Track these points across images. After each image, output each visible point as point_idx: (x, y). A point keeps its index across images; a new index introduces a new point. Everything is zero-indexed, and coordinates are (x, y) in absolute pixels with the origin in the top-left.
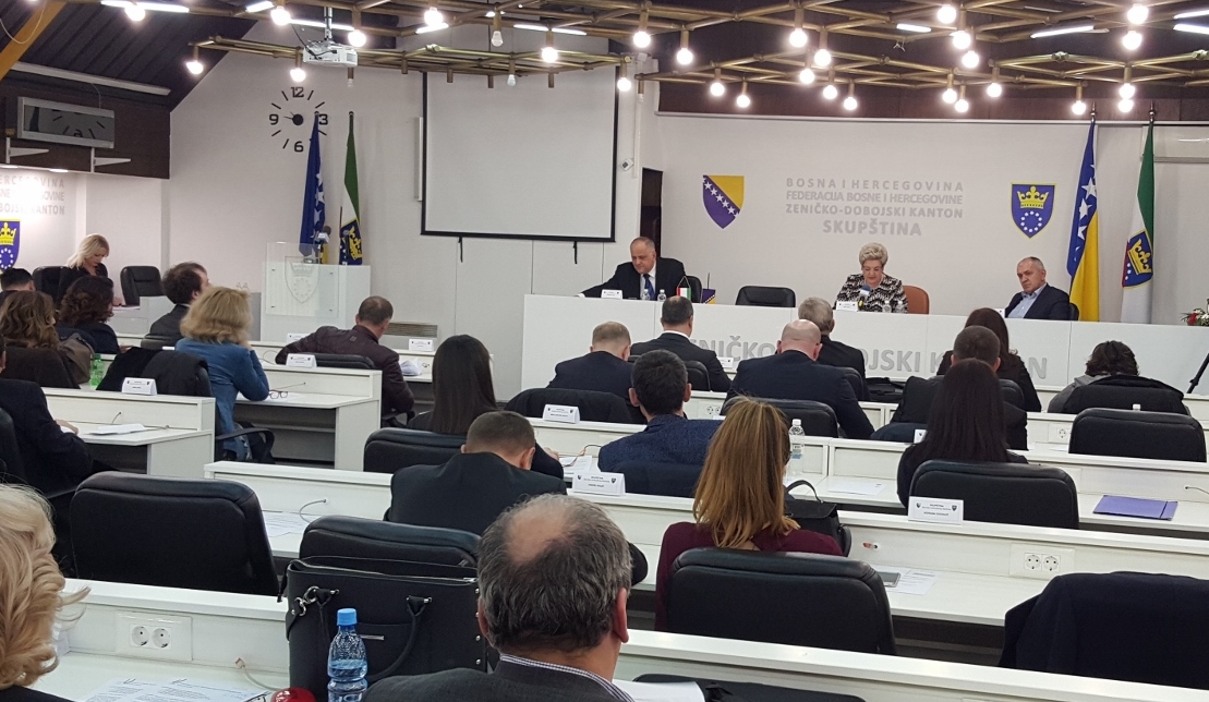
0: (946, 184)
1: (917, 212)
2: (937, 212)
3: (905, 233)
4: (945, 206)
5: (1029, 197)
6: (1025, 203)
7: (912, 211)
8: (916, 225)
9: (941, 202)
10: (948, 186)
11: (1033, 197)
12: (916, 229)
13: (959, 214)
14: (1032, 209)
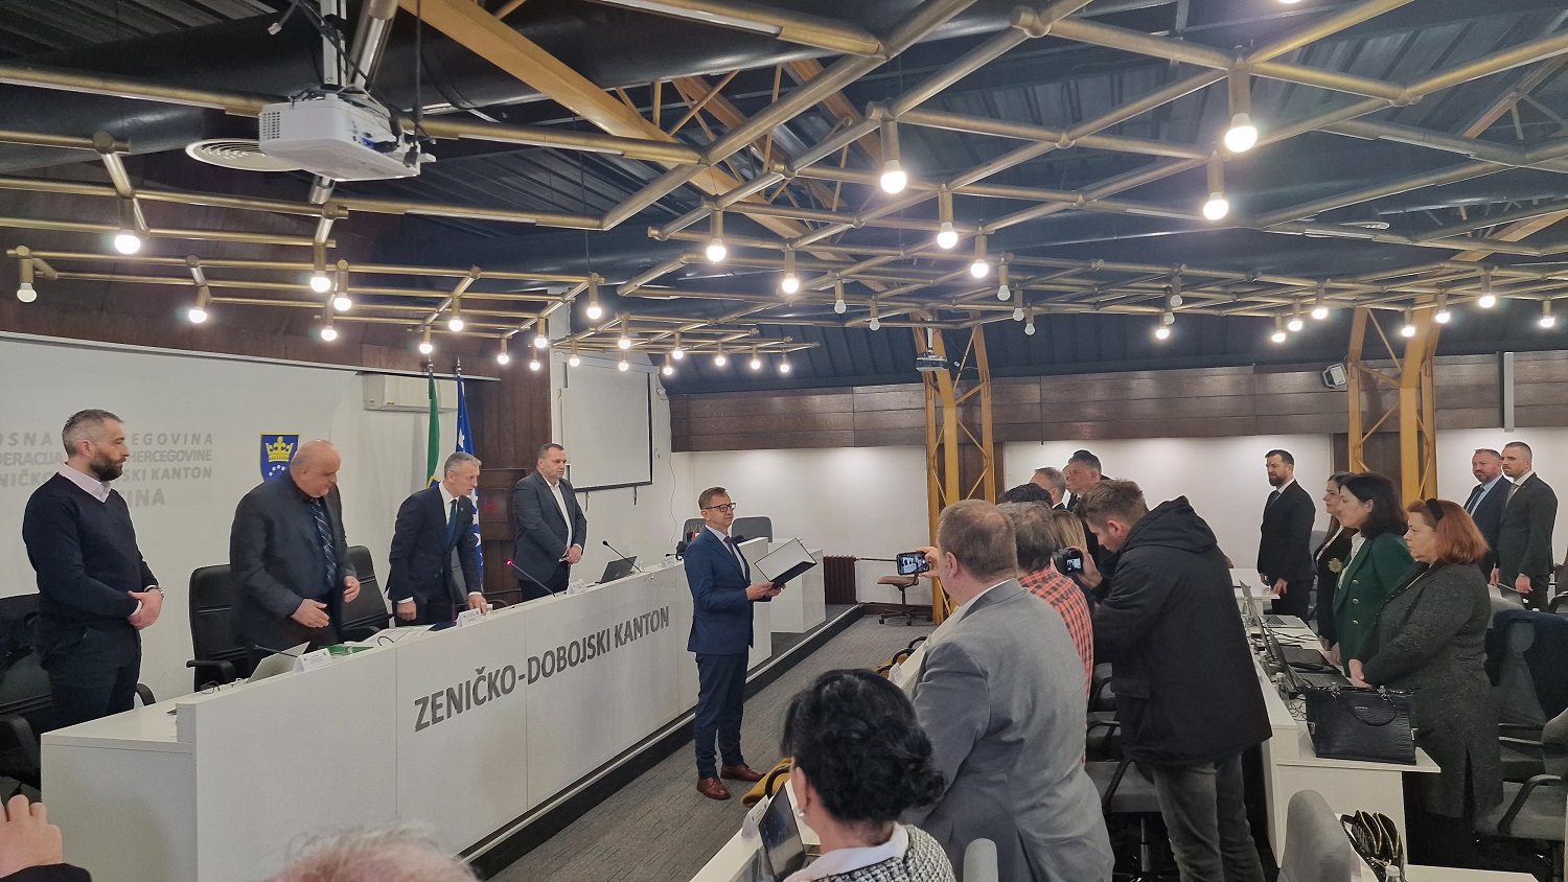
0: (194, 436)
1: (160, 474)
2: (183, 473)
3: (146, 503)
4: (192, 464)
5: (276, 449)
6: (273, 456)
7: (155, 475)
8: (159, 492)
9: (189, 460)
10: (196, 439)
11: (279, 448)
12: (159, 497)
13: (208, 473)
14: (279, 463)
